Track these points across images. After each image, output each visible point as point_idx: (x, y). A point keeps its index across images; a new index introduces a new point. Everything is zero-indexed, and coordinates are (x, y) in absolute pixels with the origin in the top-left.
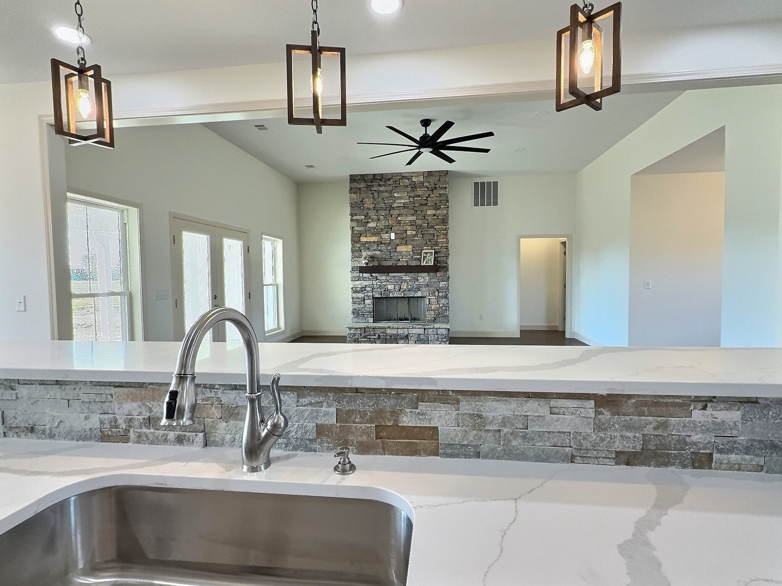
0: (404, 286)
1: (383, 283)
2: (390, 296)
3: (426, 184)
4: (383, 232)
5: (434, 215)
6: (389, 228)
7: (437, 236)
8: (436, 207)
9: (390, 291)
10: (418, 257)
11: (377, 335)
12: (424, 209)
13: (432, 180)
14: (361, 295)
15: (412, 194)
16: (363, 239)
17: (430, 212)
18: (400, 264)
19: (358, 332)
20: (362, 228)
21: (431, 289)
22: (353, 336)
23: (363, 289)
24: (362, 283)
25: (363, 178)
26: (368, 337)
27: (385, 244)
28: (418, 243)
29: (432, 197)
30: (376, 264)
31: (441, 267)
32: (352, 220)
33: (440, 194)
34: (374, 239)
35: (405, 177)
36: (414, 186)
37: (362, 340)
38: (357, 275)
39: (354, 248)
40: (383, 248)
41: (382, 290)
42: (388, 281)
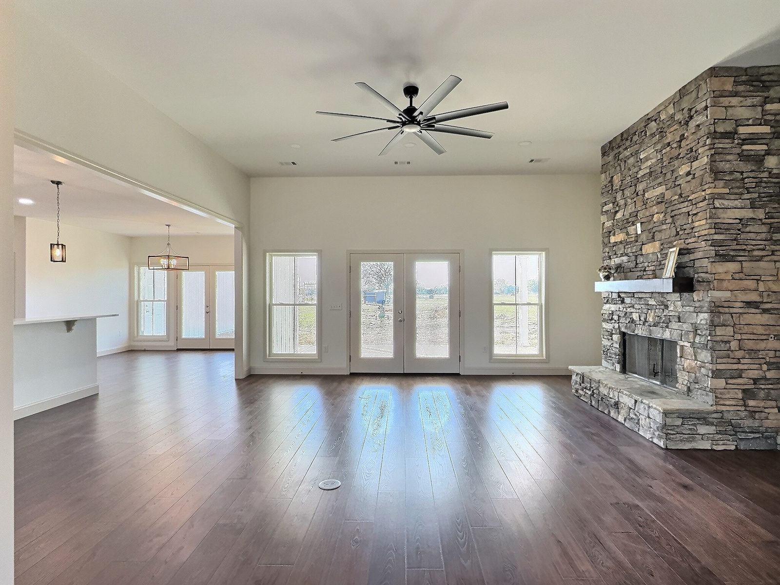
0: (650, 317)
1: (629, 310)
2: (636, 333)
3: (677, 116)
4: (630, 224)
5: (689, 173)
6: (636, 216)
7: (693, 215)
8: (693, 155)
9: (635, 324)
11: (592, 390)
13: (687, 102)
14: (609, 326)
15: (660, 146)
16: (613, 239)
17: (683, 170)
19: (578, 379)
20: (611, 223)
21: (685, 326)
22: (575, 384)
23: (611, 316)
24: (610, 308)
26: (584, 390)
27: (631, 243)
29: (687, 138)
30: (623, 277)
32: (603, 213)
33: (697, 126)
34: (621, 237)
35: (651, 120)
36: (662, 130)
37: (581, 392)
40: (629, 251)
41: (628, 321)
42: (633, 307)
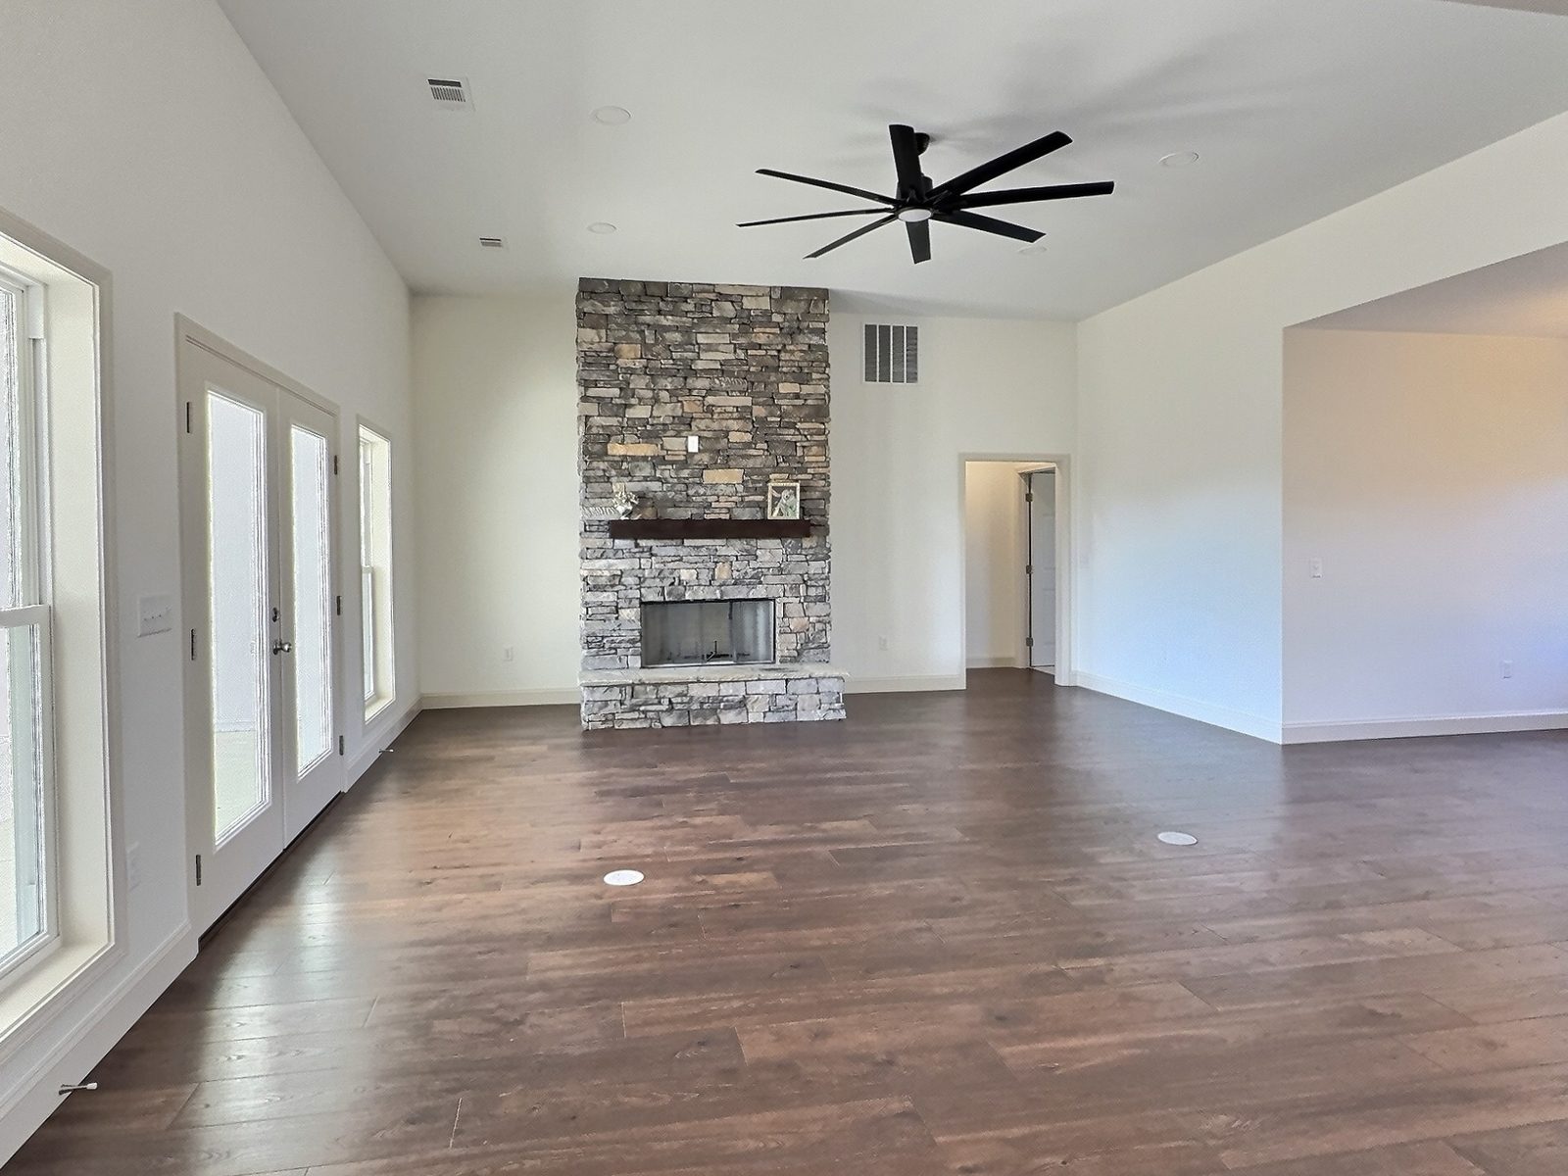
0: (723, 573)
1: (671, 565)
2: (687, 598)
3: (776, 318)
4: (668, 433)
5: (797, 396)
6: (685, 423)
7: (804, 447)
8: (802, 378)
9: (687, 586)
10: (760, 498)
11: (666, 702)
12: (773, 379)
13: (790, 308)
14: (608, 597)
15: (742, 340)
16: (616, 449)
17: (785, 388)
18: (713, 517)
19: (616, 695)
20: (614, 421)
21: (790, 579)
22: (600, 709)
23: (617, 579)
24: (610, 565)
25: (616, 289)
26: (642, 708)
27: (672, 463)
28: (758, 463)
29: (792, 352)
30: (649, 514)
31: (813, 525)
32: (585, 399)
33: (810, 345)
34: (647, 449)
35: (722, 297)
36: (747, 322)
37: (626, 716)
38: (599, 543)
39: (591, 473)
40: (666, 474)
41: (667, 583)
42: (681, 560)
